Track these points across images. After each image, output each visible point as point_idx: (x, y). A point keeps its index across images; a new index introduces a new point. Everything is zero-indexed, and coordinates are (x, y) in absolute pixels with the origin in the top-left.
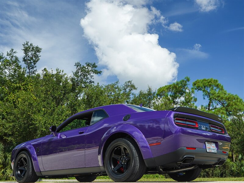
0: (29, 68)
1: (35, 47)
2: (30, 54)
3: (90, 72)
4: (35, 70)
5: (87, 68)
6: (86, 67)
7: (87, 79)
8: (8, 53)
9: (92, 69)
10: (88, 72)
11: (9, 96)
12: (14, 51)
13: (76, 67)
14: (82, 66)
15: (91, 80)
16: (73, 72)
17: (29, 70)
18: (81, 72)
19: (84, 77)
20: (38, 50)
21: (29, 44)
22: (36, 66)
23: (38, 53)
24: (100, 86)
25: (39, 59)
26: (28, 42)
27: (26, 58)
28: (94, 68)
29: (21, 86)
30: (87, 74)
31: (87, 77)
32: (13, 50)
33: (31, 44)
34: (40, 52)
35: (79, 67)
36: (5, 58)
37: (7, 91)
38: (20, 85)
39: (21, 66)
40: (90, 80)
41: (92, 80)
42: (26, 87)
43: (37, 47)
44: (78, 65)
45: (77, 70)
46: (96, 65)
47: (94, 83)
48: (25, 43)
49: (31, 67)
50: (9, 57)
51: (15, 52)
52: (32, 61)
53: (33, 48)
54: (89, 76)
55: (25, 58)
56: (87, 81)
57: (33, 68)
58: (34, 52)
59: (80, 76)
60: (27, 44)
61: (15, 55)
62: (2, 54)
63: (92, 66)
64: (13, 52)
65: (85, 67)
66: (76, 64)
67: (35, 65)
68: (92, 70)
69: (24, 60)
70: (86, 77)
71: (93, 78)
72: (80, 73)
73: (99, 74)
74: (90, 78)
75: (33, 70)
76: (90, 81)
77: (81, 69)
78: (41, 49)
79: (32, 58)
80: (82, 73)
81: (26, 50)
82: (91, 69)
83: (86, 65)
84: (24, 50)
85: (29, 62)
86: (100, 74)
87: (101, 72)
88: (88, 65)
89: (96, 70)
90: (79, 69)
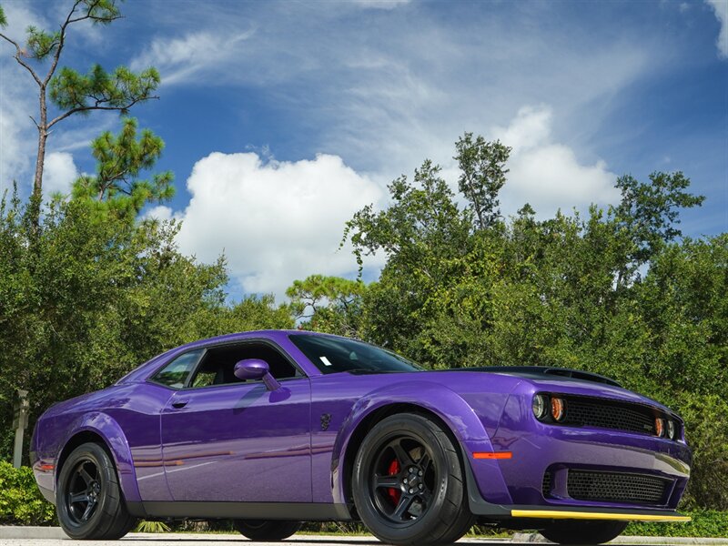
0: (478, 210)
1: (491, 145)
2: (477, 167)
3: (667, 202)
4: (495, 214)
5: (658, 191)
6: (654, 189)
7: (657, 225)
8: (418, 174)
9: (673, 192)
10: (659, 203)
11: (436, 294)
12: (432, 166)
13: (620, 190)
14: (639, 185)
15: (670, 226)
16: (612, 207)
17: (480, 214)
18: (637, 206)
19: (649, 218)
20: (500, 153)
21: (474, 140)
22: (497, 202)
23: (499, 164)
25: (504, 180)
26: (471, 135)
27: (467, 182)
28: (678, 189)
29: (466, 264)
30: (658, 209)
31: (657, 219)
32: (428, 163)
33: (479, 140)
34: (506, 158)
35: (629, 190)
36: (410, 190)
37: (428, 280)
38: (461, 262)
39: (456, 205)
40: (667, 229)
41: (675, 227)
42: (478, 264)
43: (497, 146)
44: (625, 183)
45: (625, 200)
46: (685, 178)
47: (680, 234)
48: (463, 139)
49: (483, 205)
50: (420, 183)
51: (435, 169)
52: (485, 188)
53: (485, 151)
54: (663, 216)
55: (464, 181)
56: (657, 232)
57: (489, 208)
58: (488, 162)
59: (637, 216)
60: (468, 141)
61: (436, 176)
62: (402, 179)
63: (673, 183)
65: (649, 190)
66: (619, 181)
67: (496, 199)
68: (673, 196)
69: (464, 188)
70: (653, 219)
71: (676, 219)
72: (634, 209)
73: (695, 206)
74: (667, 221)
75: (491, 214)
76: (666, 232)
77: (637, 195)
78: (507, 150)
79: (484, 180)
80: (642, 208)
81: (466, 159)
82: (668, 193)
83: (652, 182)
84: (460, 158)
85: (477, 191)
86: (700, 205)
87: (702, 198)
88: (659, 181)
89: (684, 196)
90: (631, 197)
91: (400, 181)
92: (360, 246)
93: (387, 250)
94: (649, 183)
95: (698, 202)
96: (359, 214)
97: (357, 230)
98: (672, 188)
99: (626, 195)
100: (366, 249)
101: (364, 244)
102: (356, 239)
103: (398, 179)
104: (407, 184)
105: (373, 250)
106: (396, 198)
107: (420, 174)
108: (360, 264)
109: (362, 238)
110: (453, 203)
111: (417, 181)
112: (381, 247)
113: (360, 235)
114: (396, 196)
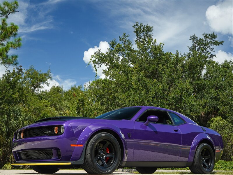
1: (145, 26)
2: (142, 35)
3: (209, 44)
4: (149, 52)
6: (204, 40)
7: (206, 53)
8: (120, 38)
9: (212, 40)
10: (207, 45)
13: (192, 41)
14: (198, 39)
16: (189, 47)
18: (198, 46)
19: (203, 51)
20: (149, 29)
21: (139, 25)
24: (228, 61)
26: (138, 23)
27: (139, 40)
28: (213, 39)
29: (134, 70)
30: (207, 47)
31: (206, 51)
32: (125, 34)
33: (141, 25)
34: (152, 31)
36: (117, 44)
40: (210, 54)
41: (213, 53)
43: (147, 27)
44: (194, 38)
45: (194, 44)
46: (215, 35)
47: (216, 56)
48: (135, 25)
50: (121, 41)
51: (127, 36)
53: (144, 29)
54: (208, 50)
55: (137, 40)
56: (206, 56)
58: (145, 33)
59: (198, 50)
60: (137, 25)
61: (127, 39)
63: (211, 37)
64: (126, 36)
65: (202, 40)
66: (191, 37)
68: (211, 42)
71: (213, 50)
72: (197, 48)
73: (220, 45)
74: (210, 51)
77: (198, 42)
78: (152, 28)
80: (200, 47)
82: (210, 41)
83: (203, 37)
84: (135, 32)
86: (222, 44)
87: (223, 42)
88: (206, 37)
89: (216, 41)
90: (196, 43)
91: (113, 41)
92: (95, 64)
94: (202, 37)
95: (221, 43)
96: (96, 53)
97: (94, 59)
98: (211, 39)
99: (194, 42)
100: (97, 65)
101: (97, 63)
103: (113, 40)
104: (116, 42)
105: (100, 65)
106: (112, 47)
107: (121, 38)
108: (96, 71)
109: (96, 61)
110: (132, 48)
111: (120, 41)
112: (103, 64)
113: (96, 60)
114: (112, 46)
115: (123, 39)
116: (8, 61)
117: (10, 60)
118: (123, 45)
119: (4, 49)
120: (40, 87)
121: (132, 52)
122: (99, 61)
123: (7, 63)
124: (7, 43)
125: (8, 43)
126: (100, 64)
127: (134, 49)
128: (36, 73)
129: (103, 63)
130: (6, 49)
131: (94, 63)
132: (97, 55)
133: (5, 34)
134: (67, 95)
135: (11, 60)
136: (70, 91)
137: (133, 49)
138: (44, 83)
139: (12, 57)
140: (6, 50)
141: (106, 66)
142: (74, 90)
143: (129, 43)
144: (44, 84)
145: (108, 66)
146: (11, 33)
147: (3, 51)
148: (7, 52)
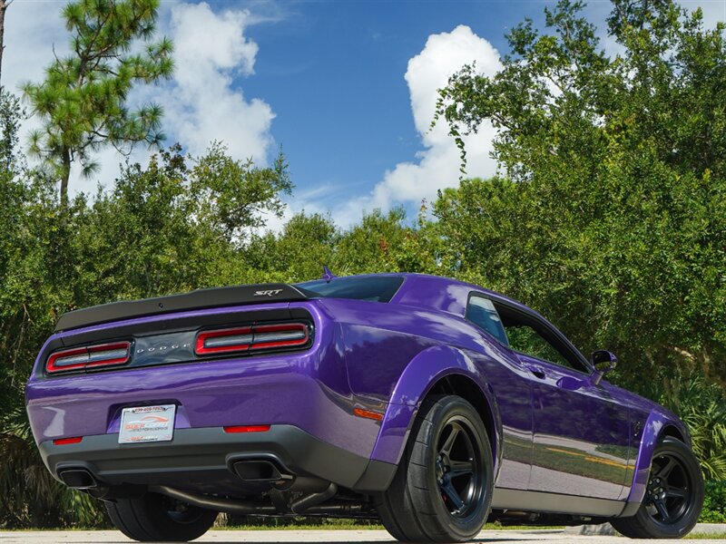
8: (549, 15)
36: (537, 39)
50: (555, 27)
51: (577, 6)
52: (647, 26)
55: (614, 20)
61: (577, 16)
62: (525, 24)
64: (572, 5)
69: (616, 28)
91: (523, 27)
92: (456, 123)
93: (498, 125)
96: (455, 77)
97: (449, 102)
100: (463, 127)
101: (461, 117)
102: (451, 113)
103: (520, 25)
104: (533, 31)
105: (474, 126)
106: (517, 53)
107: (554, 16)
108: (462, 147)
109: (458, 110)
110: (597, 52)
111: (550, 24)
112: (486, 122)
113: (455, 107)
114: (517, 49)
115: (558, 19)
116: (127, 130)
117: (134, 125)
118: (560, 42)
119: (112, 88)
120: (249, 222)
121: (600, 68)
122: (467, 108)
123: (127, 139)
124: (120, 63)
125: (125, 63)
126: (473, 122)
127: (605, 57)
128: (231, 168)
129: (484, 116)
130: (117, 84)
131: (448, 117)
132: (462, 87)
133: (111, 30)
134: (348, 246)
135: (139, 124)
136: (358, 231)
137: (603, 53)
138: (263, 206)
139: (143, 114)
140: (120, 88)
141: (497, 129)
142: (376, 226)
143: (587, 34)
144: (265, 210)
145: (504, 129)
146: (133, 26)
147: (107, 94)
148: (122, 95)
